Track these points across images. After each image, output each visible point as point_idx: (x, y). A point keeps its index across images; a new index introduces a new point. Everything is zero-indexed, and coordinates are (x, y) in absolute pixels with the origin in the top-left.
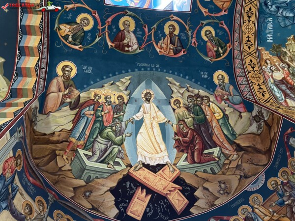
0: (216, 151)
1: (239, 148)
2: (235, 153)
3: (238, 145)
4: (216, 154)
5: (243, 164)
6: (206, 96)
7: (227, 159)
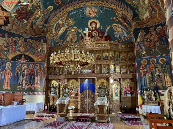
0: (26, 22)
1: (32, 27)
2: (30, 27)
3: (33, 26)
4: (25, 22)
5: (28, 31)
6: (41, 8)
7: (26, 26)
